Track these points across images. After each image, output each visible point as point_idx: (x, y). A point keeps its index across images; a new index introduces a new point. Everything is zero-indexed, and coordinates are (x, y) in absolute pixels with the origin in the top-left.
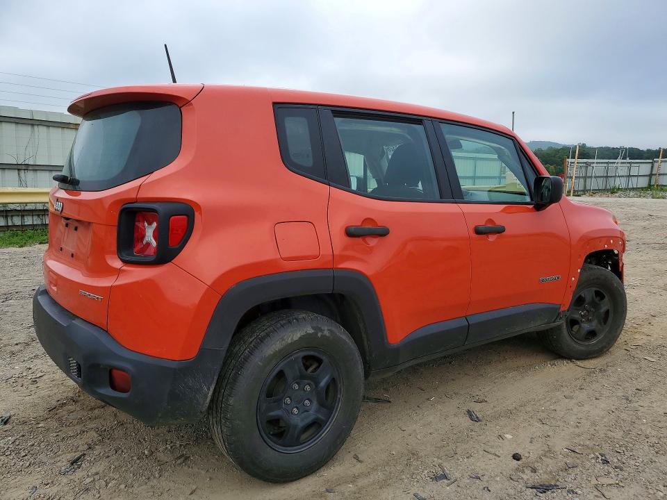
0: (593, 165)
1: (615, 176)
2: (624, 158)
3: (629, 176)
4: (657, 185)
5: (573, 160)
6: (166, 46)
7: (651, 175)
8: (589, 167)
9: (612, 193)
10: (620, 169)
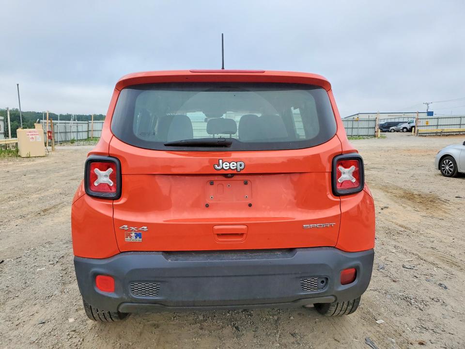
0: (57, 124)
1: (71, 132)
2: (74, 120)
3: (78, 132)
4: (93, 137)
5: (45, 121)
6: (222, 34)
7: (88, 131)
8: (55, 126)
9: (72, 143)
10: (72, 127)
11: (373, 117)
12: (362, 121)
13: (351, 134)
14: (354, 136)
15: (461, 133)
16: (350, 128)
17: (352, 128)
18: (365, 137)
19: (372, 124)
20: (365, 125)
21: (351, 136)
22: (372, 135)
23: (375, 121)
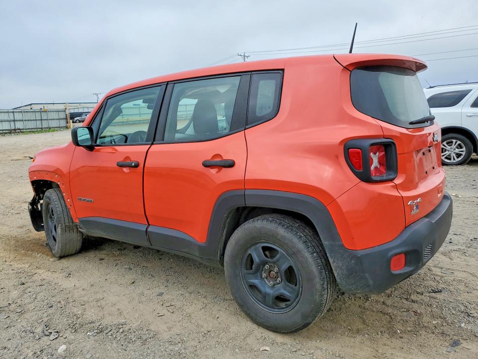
6: (357, 24)
11: (62, 107)
12: (51, 111)
13: (40, 127)
14: (45, 128)
15: (142, 122)
16: (39, 120)
17: (41, 120)
18: (58, 129)
19: (62, 115)
20: (55, 115)
21: (42, 129)
22: (64, 127)
23: (65, 111)
